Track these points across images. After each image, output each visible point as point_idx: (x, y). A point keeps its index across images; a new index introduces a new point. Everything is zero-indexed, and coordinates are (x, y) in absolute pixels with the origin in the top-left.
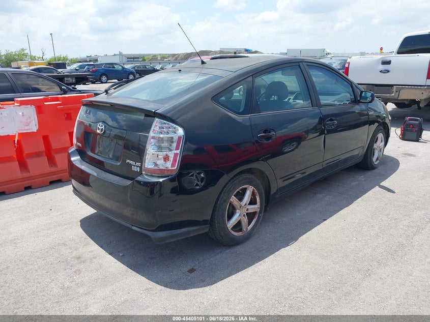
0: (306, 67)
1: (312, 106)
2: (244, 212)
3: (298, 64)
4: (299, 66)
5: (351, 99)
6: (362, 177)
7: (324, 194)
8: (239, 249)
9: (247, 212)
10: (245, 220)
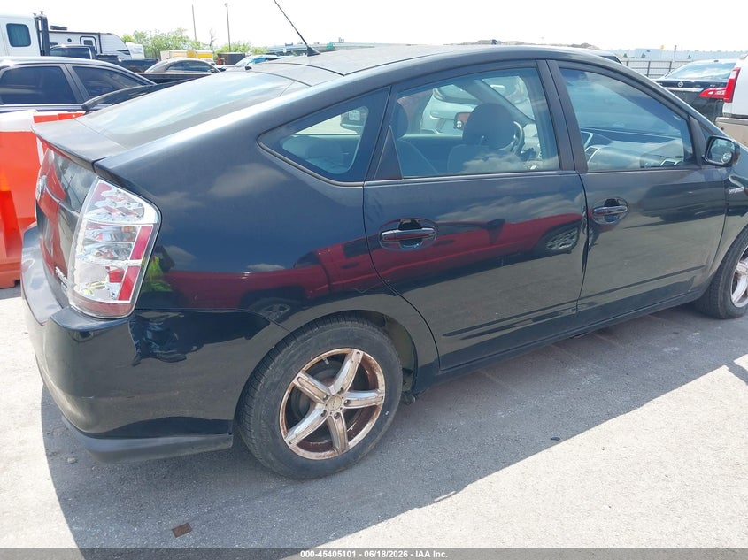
0: (557, 71)
1: (561, 168)
2: (338, 406)
3: (533, 64)
4: (537, 68)
5: (686, 153)
6: (696, 334)
7: (583, 369)
8: (317, 489)
9: (344, 407)
10: (339, 426)
